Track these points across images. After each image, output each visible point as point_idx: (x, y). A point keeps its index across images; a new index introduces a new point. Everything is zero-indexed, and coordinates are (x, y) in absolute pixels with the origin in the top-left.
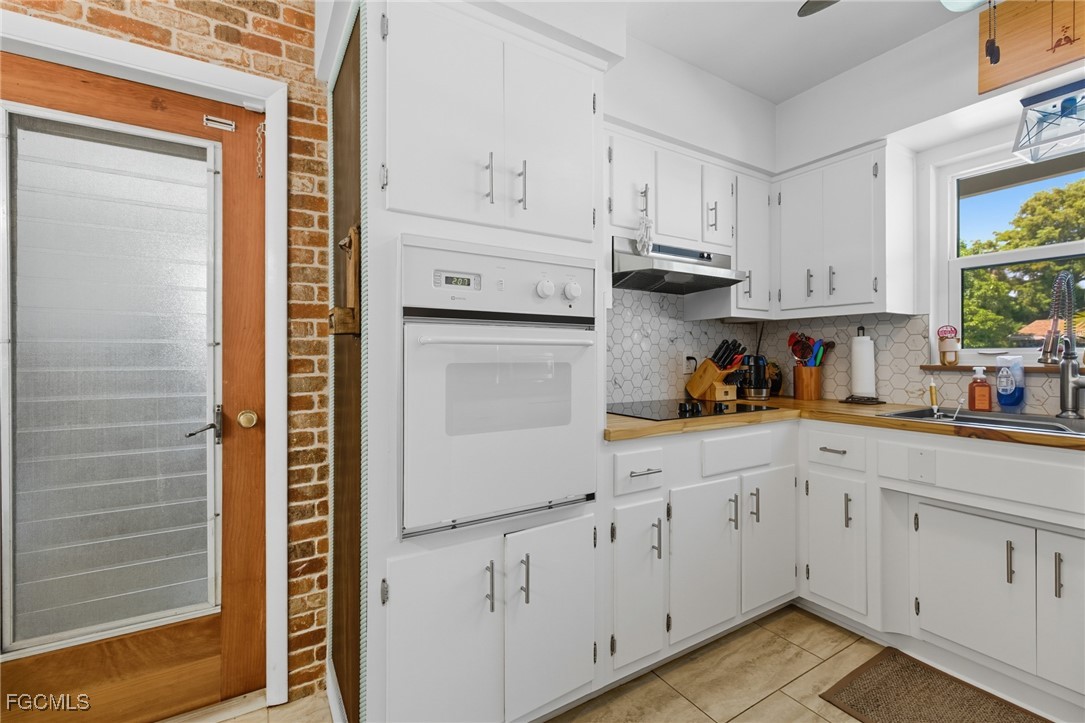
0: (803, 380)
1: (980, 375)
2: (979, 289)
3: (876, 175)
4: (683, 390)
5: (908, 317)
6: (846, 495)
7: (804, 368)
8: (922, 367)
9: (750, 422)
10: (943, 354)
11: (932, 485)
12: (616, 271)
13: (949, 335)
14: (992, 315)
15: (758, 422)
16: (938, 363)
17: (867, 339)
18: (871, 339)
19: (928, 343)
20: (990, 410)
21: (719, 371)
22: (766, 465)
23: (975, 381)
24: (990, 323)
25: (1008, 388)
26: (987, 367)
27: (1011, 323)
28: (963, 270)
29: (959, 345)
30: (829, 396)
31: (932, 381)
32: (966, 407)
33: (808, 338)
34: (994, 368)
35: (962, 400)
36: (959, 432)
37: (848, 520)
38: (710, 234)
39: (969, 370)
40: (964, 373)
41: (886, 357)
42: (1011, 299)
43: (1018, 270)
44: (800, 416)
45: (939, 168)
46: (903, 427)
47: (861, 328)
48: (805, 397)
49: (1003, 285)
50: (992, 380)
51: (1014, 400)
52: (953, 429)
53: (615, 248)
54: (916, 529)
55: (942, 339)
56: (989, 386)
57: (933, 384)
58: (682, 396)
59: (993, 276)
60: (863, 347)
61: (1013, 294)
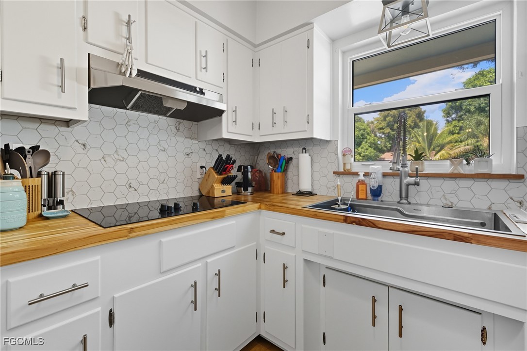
0: (274, 181)
1: (361, 177)
2: (369, 139)
3: (308, 47)
4: (197, 189)
5: (327, 141)
6: (284, 265)
7: (275, 173)
8: (334, 173)
9: (213, 218)
10: (345, 164)
11: (331, 258)
12: (92, 86)
13: (348, 153)
14: (373, 150)
15: (222, 216)
16: (342, 170)
17: (307, 155)
18: (309, 155)
19: (337, 157)
20: (366, 199)
21: (216, 176)
22: (233, 247)
23: (359, 181)
24: (372, 154)
25: (375, 185)
26: (365, 173)
27: (378, 153)
28: (355, 115)
29: (352, 159)
30: (290, 190)
31: (339, 181)
32: (355, 197)
33: (278, 155)
34: (368, 173)
35: (353, 193)
36: (346, 220)
37: (285, 281)
38: (202, 74)
39: (356, 174)
40: (354, 176)
41: (317, 166)
42: (378, 144)
43: (381, 133)
44: (260, 208)
45: (344, 53)
46: (315, 216)
47: (304, 149)
48: (275, 193)
49: (376, 138)
50: (367, 180)
51: (377, 193)
52: (342, 218)
53: (91, 65)
54: (324, 286)
55: (344, 155)
56: (366, 184)
57: (339, 183)
58: (197, 194)
59: (373, 135)
60: (304, 160)
61: (379, 142)
